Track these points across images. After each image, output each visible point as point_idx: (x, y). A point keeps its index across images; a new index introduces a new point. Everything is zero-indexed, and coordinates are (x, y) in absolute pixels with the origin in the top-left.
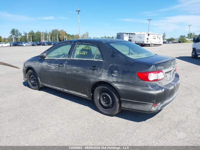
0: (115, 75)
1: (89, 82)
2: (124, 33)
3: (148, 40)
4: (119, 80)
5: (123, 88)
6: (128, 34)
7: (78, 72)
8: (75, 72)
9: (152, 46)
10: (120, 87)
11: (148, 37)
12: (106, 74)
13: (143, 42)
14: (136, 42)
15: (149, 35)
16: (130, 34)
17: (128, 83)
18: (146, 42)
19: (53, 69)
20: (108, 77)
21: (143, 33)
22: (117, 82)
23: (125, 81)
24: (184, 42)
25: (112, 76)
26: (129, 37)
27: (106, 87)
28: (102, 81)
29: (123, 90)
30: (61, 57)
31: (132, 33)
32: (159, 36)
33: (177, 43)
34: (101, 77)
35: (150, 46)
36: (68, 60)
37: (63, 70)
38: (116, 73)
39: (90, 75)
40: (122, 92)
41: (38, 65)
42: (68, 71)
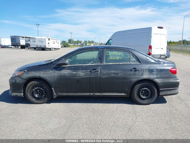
0: (155, 73)
1: (131, 82)
2: (19, 37)
3: (49, 44)
4: (159, 76)
5: (162, 81)
6: (23, 37)
7: (118, 74)
8: (113, 75)
9: (53, 50)
10: (160, 81)
11: (49, 42)
12: (148, 73)
13: (45, 46)
14: (37, 46)
15: (49, 39)
16: (26, 37)
17: (164, 78)
18: (47, 47)
19: (83, 76)
20: (149, 75)
21: (43, 38)
22: (157, 78)
23: (163, 76)
24: (68, 46)
25: (153, 74)
26: (26, 41)
27: (147, 84)
28: (144, 79)
29: (162, 83)
30: (90, 63)
31: (28, 37)
32: (58, 41)
33: (63, 47)
34: (143, 76)
35: (51, 50)
36: (101, 65)
37: (97, 75)
38: (155, 71)
39: (131, 76)
40: (161, 85)
41: (53, 74)
42: (105, 75)
